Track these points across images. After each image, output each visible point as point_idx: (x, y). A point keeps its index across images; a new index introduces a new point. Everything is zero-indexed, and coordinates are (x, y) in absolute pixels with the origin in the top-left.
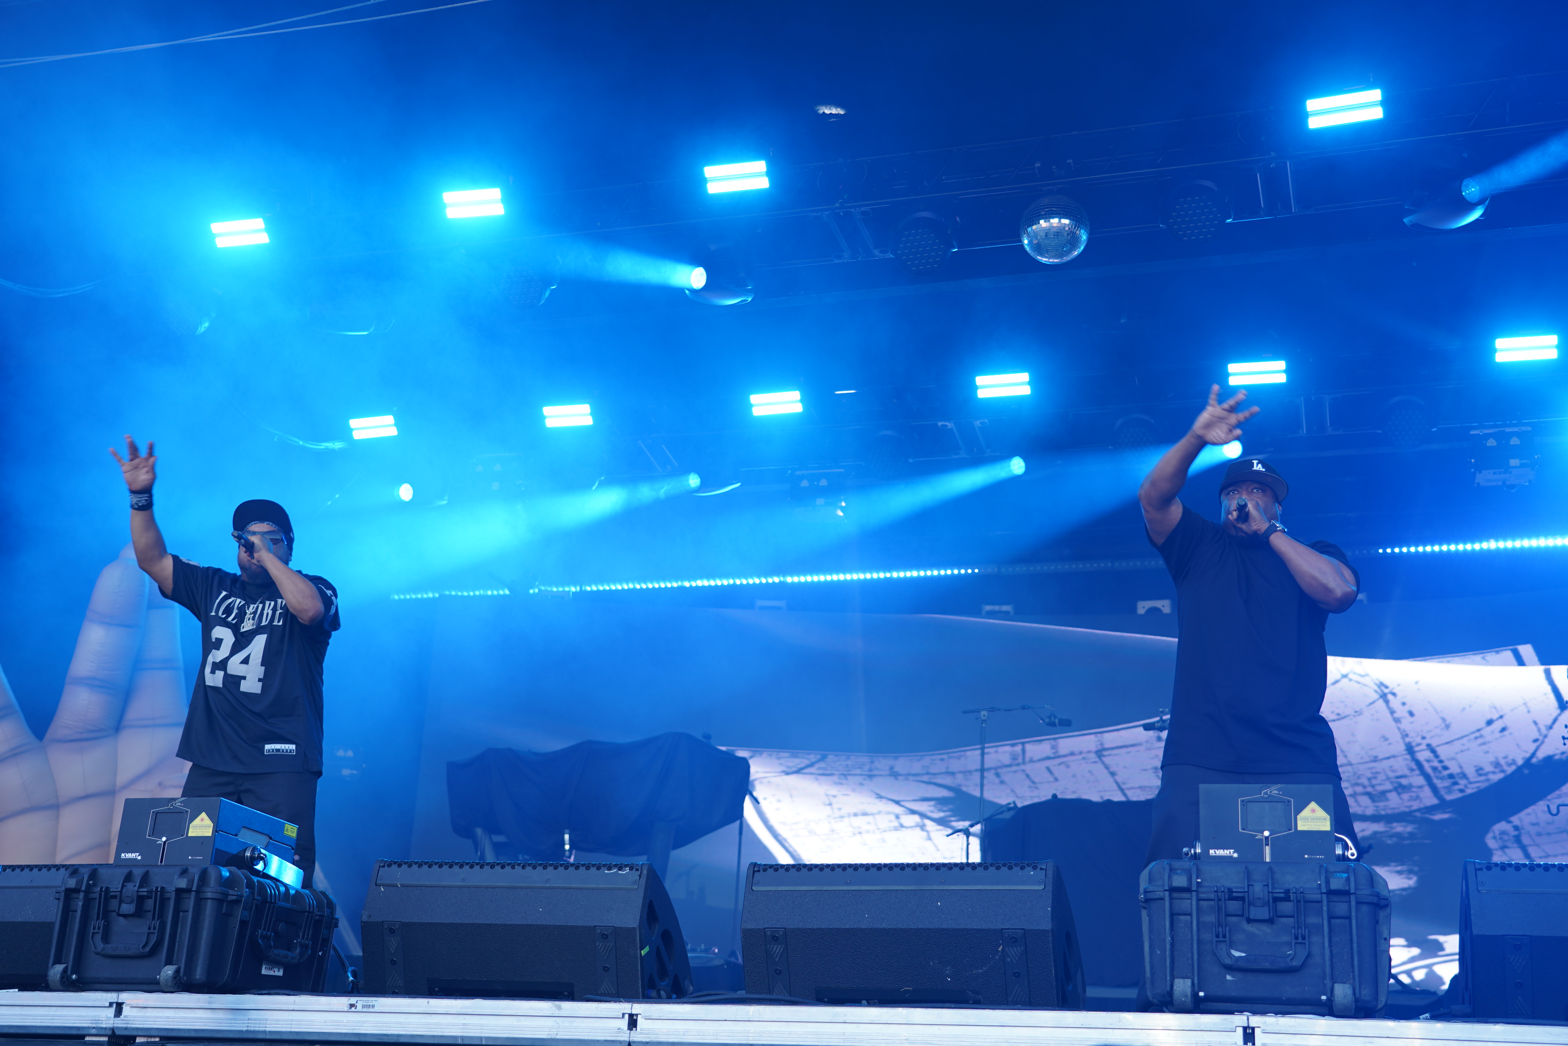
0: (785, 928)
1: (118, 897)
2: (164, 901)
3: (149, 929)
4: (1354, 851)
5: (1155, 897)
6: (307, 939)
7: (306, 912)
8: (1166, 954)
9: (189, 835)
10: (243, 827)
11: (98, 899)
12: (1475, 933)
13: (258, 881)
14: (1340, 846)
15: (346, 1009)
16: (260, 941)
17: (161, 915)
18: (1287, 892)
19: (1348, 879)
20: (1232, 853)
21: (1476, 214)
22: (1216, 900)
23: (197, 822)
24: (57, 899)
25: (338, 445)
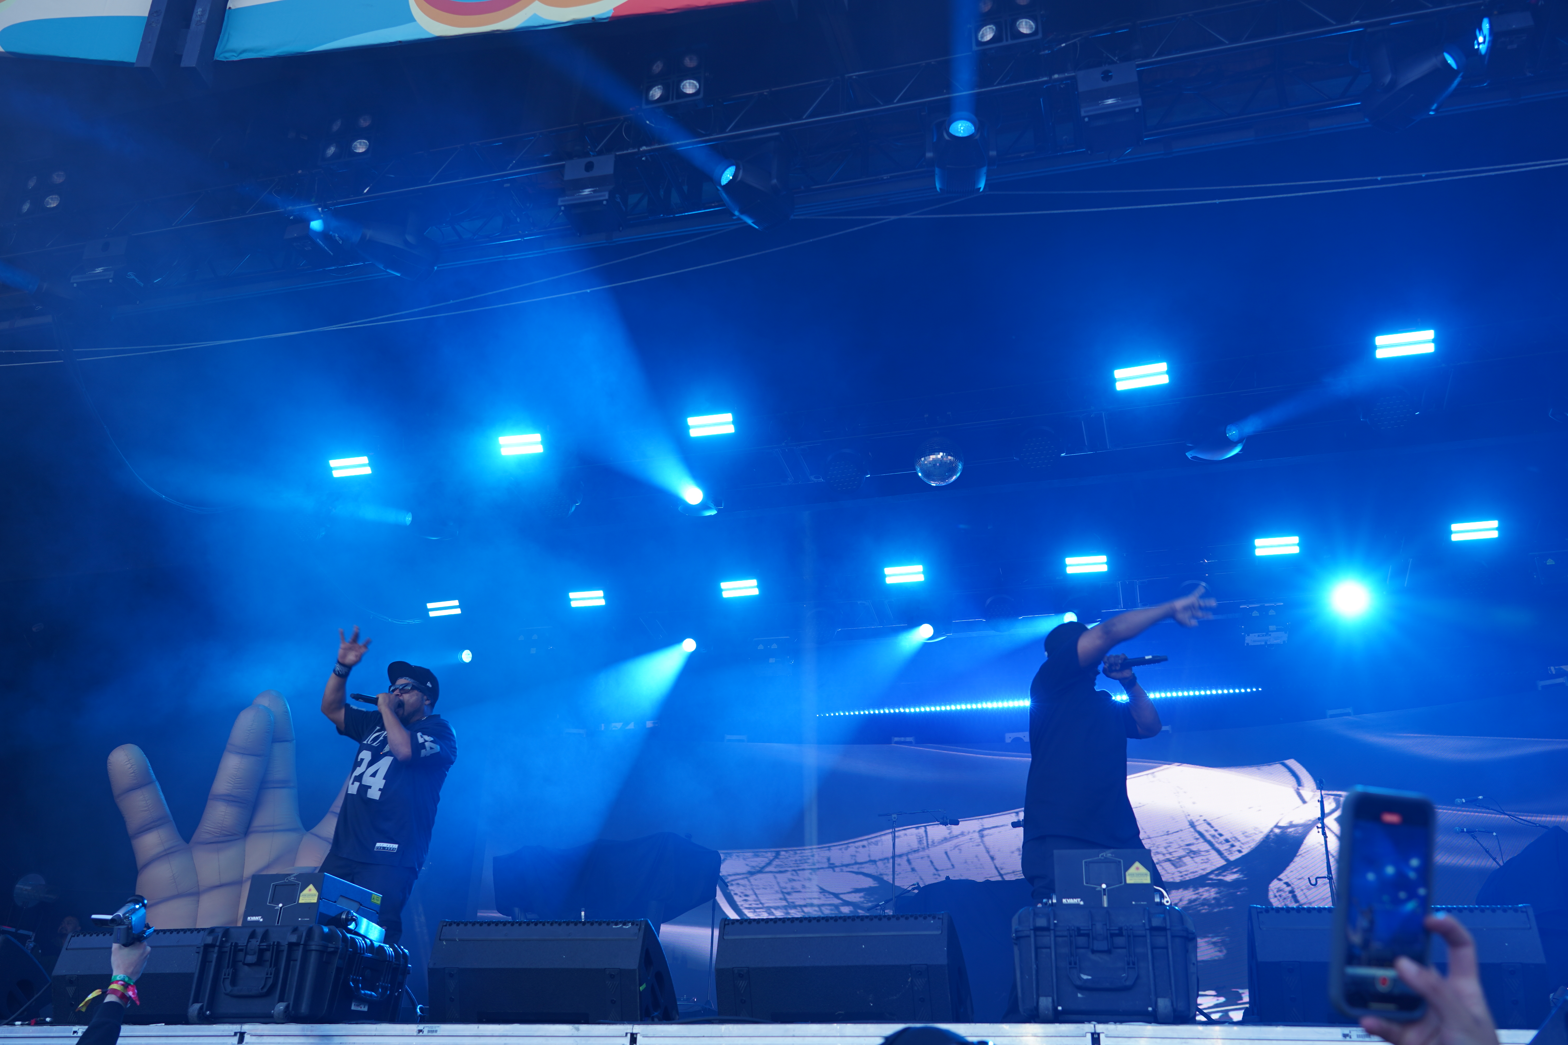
0: (748, 968)
1: (244, 950)
2: (279, 952)
3: (267, 974)
4: (1168, 899)
5: (1024, 935)
6: (387, 983)
7: (387, 961)
8: (1032, 978)
9: (300, 902)
10: (341, 896)
11: (228, 953)
12: (1259, 960)
13: (351, 937)
14: (1158, 895)
15: (415, 1034)
16: (351, 983)
17: (277, 964)
18: (1120, 929)
19: (1165, 919)
20: (1079, 901)
21: (1236, 451)
22: (1068, 937)
23: (306, 891)
24: (197, 954)
25: (417, 621)
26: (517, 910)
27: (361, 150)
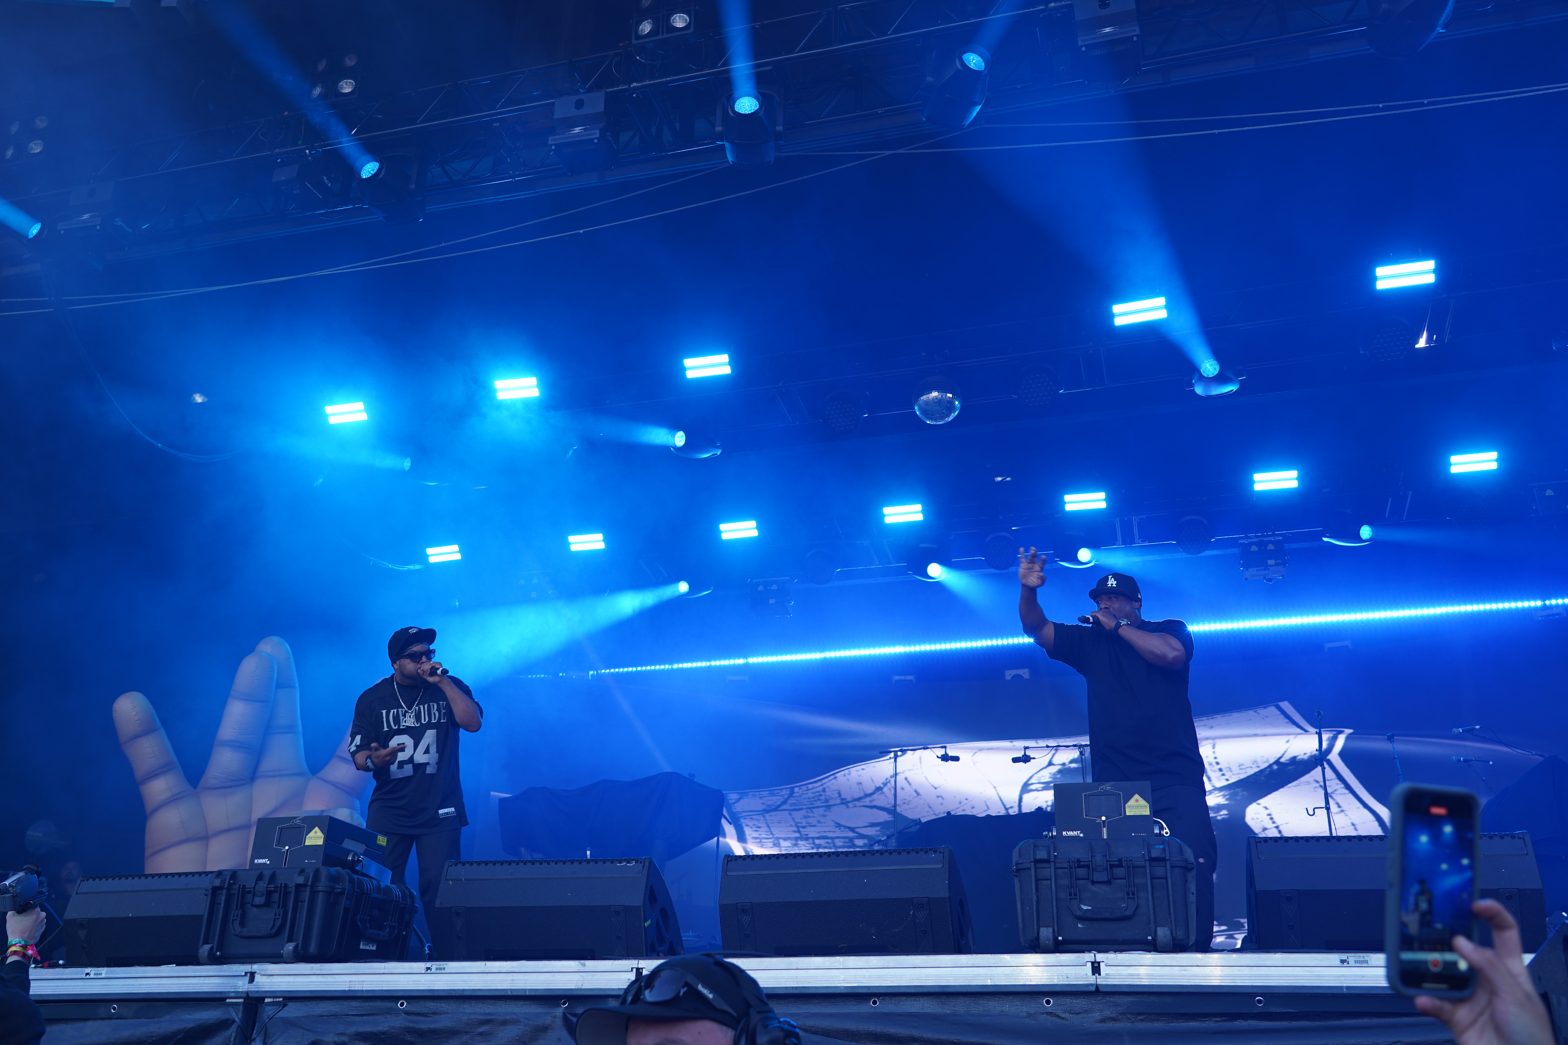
0: (752, 903)
1: (252, 892)
2: (286, 894)
3: (276, 915)
4: (1167, 830)
5: (1024, 867)
6: (394, 922)
7: (394, 901)
8: (1033, 909)
9: (306, 844)
10: (347, 838)
11: (237, 894)
12: (1257, 889)
13: (357, 878)
15: (424, 971)
16: (359, 923)
17: (285, 905)
18: (1120, 860)
19: (1164, 849)
20: (1079, 833)
22: (1069, 868)
23: (312, 834)
24: (206, 896)
25: (417, 567)
26: (523, 850)
27: (347, 90)
